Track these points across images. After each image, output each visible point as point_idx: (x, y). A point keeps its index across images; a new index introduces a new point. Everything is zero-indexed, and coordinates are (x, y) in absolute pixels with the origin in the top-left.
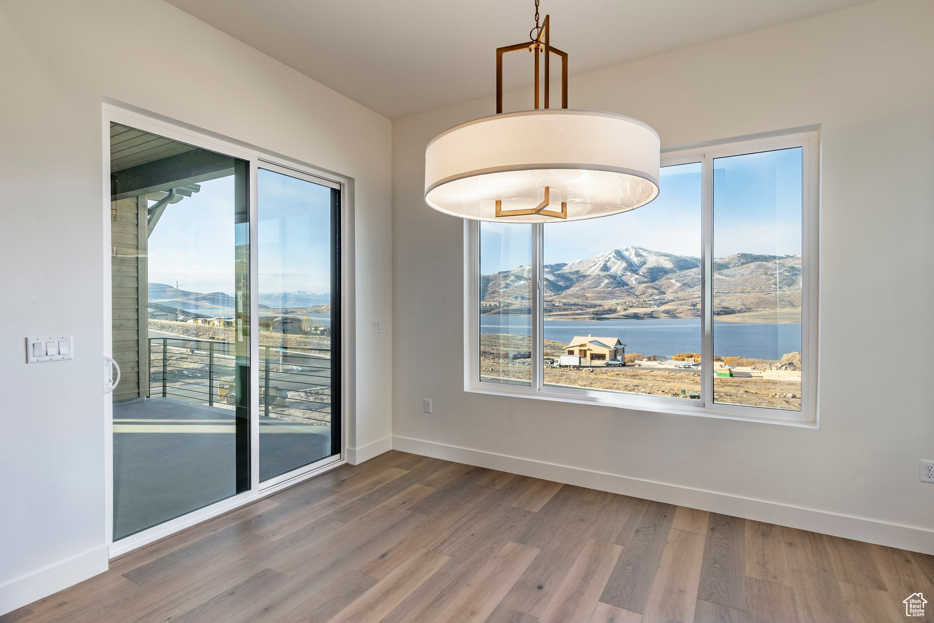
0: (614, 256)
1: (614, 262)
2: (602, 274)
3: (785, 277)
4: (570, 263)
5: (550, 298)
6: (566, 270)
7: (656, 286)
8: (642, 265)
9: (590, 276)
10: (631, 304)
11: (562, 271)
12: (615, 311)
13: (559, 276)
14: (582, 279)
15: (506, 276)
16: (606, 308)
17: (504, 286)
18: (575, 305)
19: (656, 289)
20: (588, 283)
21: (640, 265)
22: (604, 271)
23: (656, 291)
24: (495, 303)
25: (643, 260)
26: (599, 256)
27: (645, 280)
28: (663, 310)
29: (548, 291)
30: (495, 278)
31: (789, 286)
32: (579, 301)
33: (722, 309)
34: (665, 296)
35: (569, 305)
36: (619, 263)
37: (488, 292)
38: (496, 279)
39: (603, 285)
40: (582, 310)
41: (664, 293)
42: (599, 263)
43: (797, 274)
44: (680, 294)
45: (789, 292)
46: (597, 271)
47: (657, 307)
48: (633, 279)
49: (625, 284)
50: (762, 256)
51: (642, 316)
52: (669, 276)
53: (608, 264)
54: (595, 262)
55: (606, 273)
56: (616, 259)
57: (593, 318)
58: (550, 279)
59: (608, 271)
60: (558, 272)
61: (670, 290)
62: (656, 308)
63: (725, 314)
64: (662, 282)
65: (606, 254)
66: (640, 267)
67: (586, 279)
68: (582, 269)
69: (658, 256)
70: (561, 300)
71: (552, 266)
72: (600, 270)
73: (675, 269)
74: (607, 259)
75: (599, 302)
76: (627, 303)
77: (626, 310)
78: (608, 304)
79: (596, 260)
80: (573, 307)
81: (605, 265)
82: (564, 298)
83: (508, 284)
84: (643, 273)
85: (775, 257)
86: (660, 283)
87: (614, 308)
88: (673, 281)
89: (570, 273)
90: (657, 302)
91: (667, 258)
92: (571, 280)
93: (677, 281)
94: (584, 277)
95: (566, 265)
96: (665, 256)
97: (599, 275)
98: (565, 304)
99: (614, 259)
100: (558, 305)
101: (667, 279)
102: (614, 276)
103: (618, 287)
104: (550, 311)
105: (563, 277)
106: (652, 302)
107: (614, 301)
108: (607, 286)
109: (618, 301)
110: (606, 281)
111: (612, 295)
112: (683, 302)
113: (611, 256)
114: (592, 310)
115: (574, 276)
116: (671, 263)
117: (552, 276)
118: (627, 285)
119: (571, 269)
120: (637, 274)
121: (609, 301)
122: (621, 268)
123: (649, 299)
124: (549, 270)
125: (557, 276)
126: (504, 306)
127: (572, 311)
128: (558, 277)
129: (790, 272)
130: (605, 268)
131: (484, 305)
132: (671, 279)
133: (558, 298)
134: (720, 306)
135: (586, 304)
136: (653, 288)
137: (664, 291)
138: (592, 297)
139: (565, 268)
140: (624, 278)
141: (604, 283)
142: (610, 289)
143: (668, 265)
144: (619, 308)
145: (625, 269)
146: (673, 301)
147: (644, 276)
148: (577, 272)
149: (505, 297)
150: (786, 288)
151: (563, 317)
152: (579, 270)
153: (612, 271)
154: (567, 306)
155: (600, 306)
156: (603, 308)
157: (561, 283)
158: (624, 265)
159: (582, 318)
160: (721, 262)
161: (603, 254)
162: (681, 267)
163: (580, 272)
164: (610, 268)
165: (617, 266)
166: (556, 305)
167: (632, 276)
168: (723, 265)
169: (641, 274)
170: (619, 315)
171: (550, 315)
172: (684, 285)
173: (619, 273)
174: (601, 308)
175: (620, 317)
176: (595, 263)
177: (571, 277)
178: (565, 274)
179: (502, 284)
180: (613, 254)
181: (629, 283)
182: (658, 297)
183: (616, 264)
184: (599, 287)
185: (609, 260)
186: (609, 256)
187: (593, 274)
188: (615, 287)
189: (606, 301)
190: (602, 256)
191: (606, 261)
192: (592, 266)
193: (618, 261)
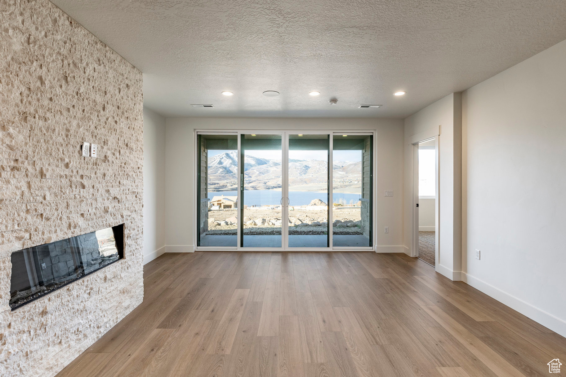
0: (225, 156)
1: (225, 160)
2: (219, 166)
3: (303, 170)
9: (212, 167)
10: (234, 183)
12: (226, 187)
16: (221, 185)
20: (211, 171)
22: (220, 164)
31: (305, 174)
33: (278, 185)
36: (228, 160)
39: (219, 172)
41: (251, 177)
42: (217, 160)
43: (307, 169)
44: (258, 178)
45: (305, 177)
46: (216, 164)
48: (235, 169)
49: (231, 172)
50: (294, 160)
52: (253, 168)
53: (222, 160)
54: (214, 159)
55: (221, 166)
57: (214, 191)
63: (279, 187)
64: (250, 171)
65: (221, 155)
72: (218, 164)
73: (256, 164)
74: (221, 158)
75: (217, 182)
76: (233, 182)
77: (232, 186)
78: (222, 183)
81: (220, 161)
85: (299, 161)
87: (225, 185)
88: (255, 171)
91: (252, 159)
93: (257, 171)
96: (251, 158)
97: (217, 167)
99: (225, 158)
101: (252, 169)
102: (225, 167)
103: (227, 173)
107: (225, 181)
108: (222, 173)
109: (228, 181)
110: (221, 170)
111: (224, 178)
112: (260, 181)
114: (213, 186)
116: (254, 162)
118: (232, 172)
121: (223, 181)
122: (229, 163)
129: (305, 168)
130: (220, 163)
132: (254, 169)
134: (277, 184)
138: (213, 179)
140: (230, 169)
141: (220, 171)
142: (223, 174)
144: (228, 185)
145: (231, 164)
146: (255, 181)
150: (303, 175)
153: (224, 165)
155: (218, 184)
158: (231, 161)
160: (277, 162)
162: (259, 163)
164: (223, 163)
165: (226, 162)
167: (235, 168)
168: (278, 164)
170: (229, 189)
172: (260, 173)
173: (228, 166)
175: (229, 190)
180: (225, 155)
181: (233, 171)
183: (226, 160)
184: (217, 173)
185: (222, 158)
186: (222, 156)
187: (214, 166)
188: (226, 174)
189: (221, 181)
190: (219, 156)
191: (221, 159)
192: (213, 161)
193: (227, 159)
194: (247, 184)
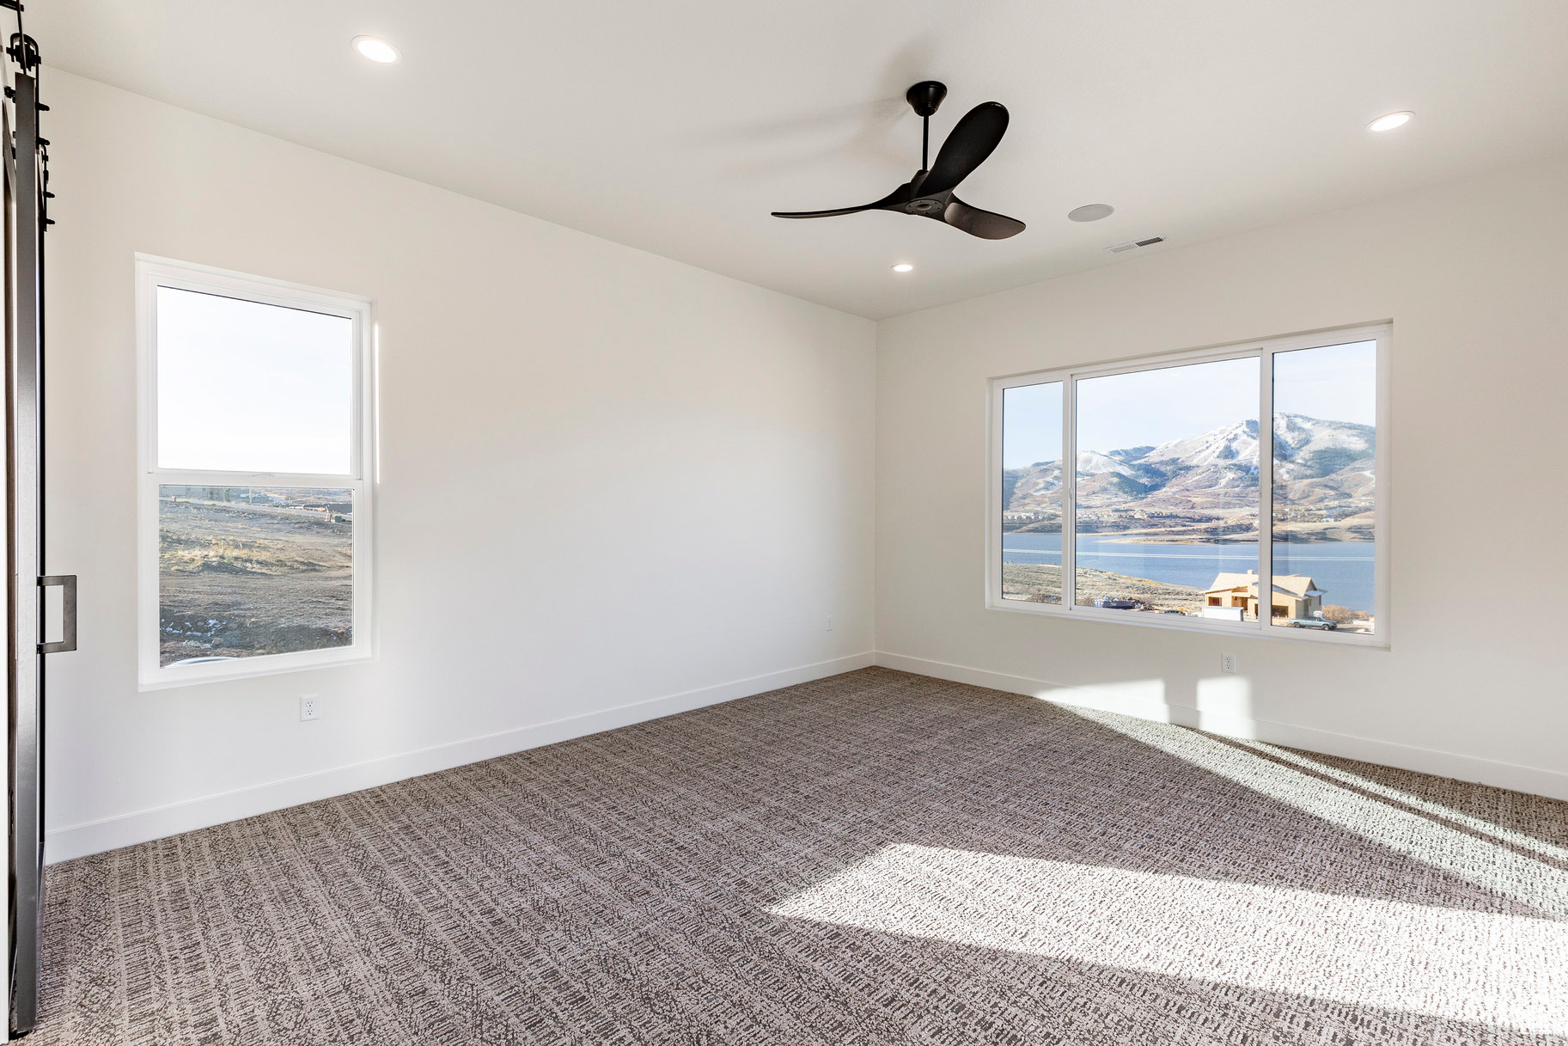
0: (1244, 432)
1: (1244, 443)
2: (1222, 463)
4: (1160, 446)
5: (1125, 505)
6: (1153, 458)
7: (1331, 484)
8: (1301, 446)
9: (1198, 467)
11: (1146, 459)
12: (1248, 528)
13: (1140, 467)
14: (1183, 472)
15: (1046, 470)
16: (1231, 522)
17: (1042, 486)
18: (1171, 516)
19: (1331, 488)
20: (1195, 479)
21: (1298, 446)
22: (1226, 457)
23: (1332, 493)
24: (1028, 514)
25: (1303, 436)
26: (1214, 432)
27: (1309, 472)
28: (1349, 526)
29: (1121, 493)
30: (1027, 473)
32: (1179, 511)
34: (1350, 500)
35: (1160, 516)
36: (1255, 443)
37: (1015, 496)
38: (1028, 475)
39: (1223, 482)
40: (1184, 526)
41: (1350, 496)
42: (1217, 445)
46: (1211, 458)
47: (1335, 521)
48: (1283, 471)
51: (1305, 536)
52: (1357, 464)
53: (1234, 446)
54: (1207, 442)
55: (1229, 462)
56: (1248, 435)
57: (1208, 541)
58: (1124, 473)
59: (1233, 457)
60: (1142, 461)
61: (1361, 490)
62: (1332, 523)
64: (1344, 475)
65: (1229, 429)
66: (1298, 449)
67: (1190, 472)
68: (1183, 457)
69: (1335, 429)
70: (1145, 509)
71: (1126, 452)
72: (1218, 457)
73: (1370, 451)
74: (1231, 436)
75: (1217, 513)
78: (1235, 516)
79: (1211, 439)
80: (1168, 522)
81: (1228, 448)
82: (1151, 505)
83: (1048, 482)
84: (1305, 459)
86: (1339, 478)
87: (1246, 522)
88: (1367, 473)
89: (1162, 463)
90: (1335, 512)
91: (1354, 432)
92: (1162, 475)
94: (1188, 468)
95: (1152, 449)
96: (1350, 428)
97: (1216, 466)
98: (1152, 516)
99: (1245, 437)
100: (1141, 517)
101: (1354, 469)
102: (1246, 466)
104: (1126, 528)
105: (1149, 470)
106: (1323, 512)
107: (1246, 511)
108: (1232, 484)
110: (1231, 475)
111: (1242, 500)
113: (1239, 431)
114: (1204, 526)
115: (1168, 468)
116: (1362, 441)
117: (1126, 468)
119: (1162, 455)
120: (1293, 462)
121: (1237, 510)
122: (1260, 453)
123: (1318, 506)
124: (1121, 458)
125: (1136, 468)
126: (1043, 519)
127: (1165, 526)
128: (1139, 469)
130: (1229, 453)
131: (1009, 517)
132: (1363, 469)
133: (1140, 506)
135: (1191, 515)
136: (1326, 486)
137: (1348, 491)
138: (1203, 503)
139: (1151, 454)
141: (1227, 479)
142: (1237, 490)
143: (1356, 444)
146: (1368, 510)
147: (1305, 466)
148: (1174, 461)
149: (1045, 505)
151: (1150, 538)
152: (1178, 456)
153: (1241, 458)
154: (1154, 520)
155: (1219, 519)
156: (1226, 523)
157: (1145, 481)
159: (1187, 540)
161: (1223, 428)
163: (1180, 460)
164: (1238, 452)
165: (1249, 449)
166: (1136, 517)
167: (1281, 466)
169: (1300, 461)
171: (1125, 535)
173: (1255, 462)
174: (1221, 523)
176: (1208, 444)
177: (1163, 469)
178: (1151, 465)
179: (1038, 484)
180: (1244, 427)
182: (1336, 503)
183: (1251, 444)
184: (1217, 487)
185: (1235, 438)
186: (1235, 432)
187: (1205, 464)
188: (1248, 486)
189: (1231, 510)
190: (1222, 432)
191: (1229, 440)
192: (1203, 450)
193: (1252, 440)
194: (1332, 520)
